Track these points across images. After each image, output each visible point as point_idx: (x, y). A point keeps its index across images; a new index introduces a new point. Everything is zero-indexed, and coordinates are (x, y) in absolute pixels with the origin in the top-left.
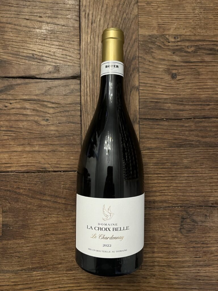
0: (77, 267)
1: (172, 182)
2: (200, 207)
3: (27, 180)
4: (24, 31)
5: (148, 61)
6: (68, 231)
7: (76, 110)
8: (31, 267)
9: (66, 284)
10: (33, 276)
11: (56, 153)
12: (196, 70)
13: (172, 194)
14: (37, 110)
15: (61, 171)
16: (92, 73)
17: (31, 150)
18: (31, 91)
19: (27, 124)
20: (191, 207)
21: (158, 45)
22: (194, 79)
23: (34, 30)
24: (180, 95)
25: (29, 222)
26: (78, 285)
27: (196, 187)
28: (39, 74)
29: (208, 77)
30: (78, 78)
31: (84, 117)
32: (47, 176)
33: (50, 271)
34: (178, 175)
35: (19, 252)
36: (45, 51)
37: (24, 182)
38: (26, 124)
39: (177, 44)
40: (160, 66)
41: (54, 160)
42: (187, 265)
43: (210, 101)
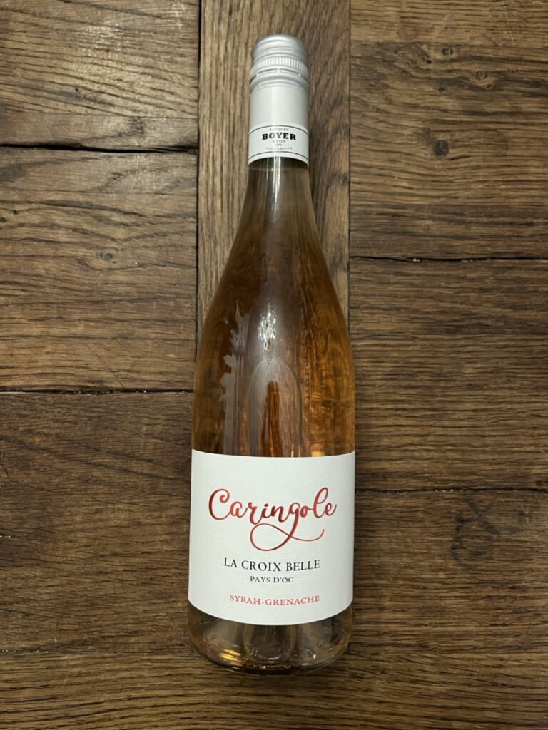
0: (177, 645)
1: (432, 423)
2: (506, 492)
3: (53, 412)
4: (57, 30)
5: (375, 110)
6: (157, 547)
7: (185, 232)
8: (55, 640)
9: (147, 689)
10: (61, 667)
11: (129, 342)
12: (500, 134)
13: (431, 454)
14: (85, 230)
15: (141, 391)
16: (229, 139)
17: (66, 332)
18: (70, 182)
19: (57, 266)
20: (482, 492)
21: (400, 69)
22: (493, 156)
23: (82, 28)
24: (456, 198)
25: (56, 522)
26: (181, 693)
27: (497, 438)
28: (90, 138)
29: (530, 153)
30: (192, 150)
31: (204, 249)
32: (106, 403)
33: (106, 655)
34: (450, 406)
35: (26, 601)
36: (107, 80)
37: (45, 417)
38: (53, 267)
39: (449, 67)
40: (405, 123)
41: (123, 361)
42: (470, 644)
43: (536, 216)
